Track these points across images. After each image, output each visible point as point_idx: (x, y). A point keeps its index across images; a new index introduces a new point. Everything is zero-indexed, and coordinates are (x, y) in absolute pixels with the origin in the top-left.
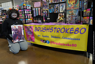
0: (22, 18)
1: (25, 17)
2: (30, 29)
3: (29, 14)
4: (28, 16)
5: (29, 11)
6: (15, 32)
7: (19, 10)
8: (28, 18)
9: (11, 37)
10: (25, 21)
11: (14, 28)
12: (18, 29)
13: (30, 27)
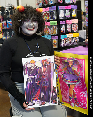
0: (51, 31)
1: (59, 30)
2: (75, 68)
3: (71, 18)
4: (69, 26)
5: (71, 10)
6: (33, 79)
7: (43, 7)
8: (66, 32)
9: (20, 91)
10: (59, 40)
11: (29, 66)
12: (40, 68)
13: (75, 61)
